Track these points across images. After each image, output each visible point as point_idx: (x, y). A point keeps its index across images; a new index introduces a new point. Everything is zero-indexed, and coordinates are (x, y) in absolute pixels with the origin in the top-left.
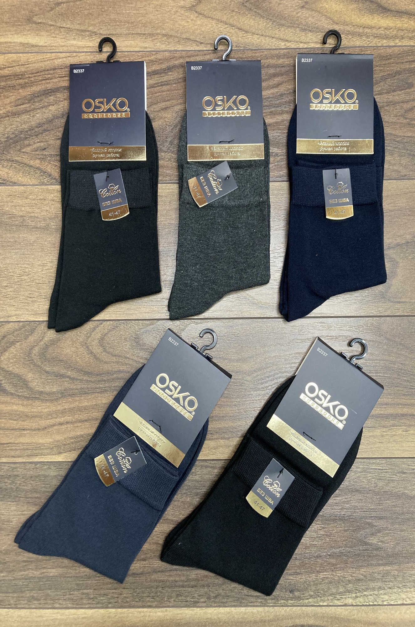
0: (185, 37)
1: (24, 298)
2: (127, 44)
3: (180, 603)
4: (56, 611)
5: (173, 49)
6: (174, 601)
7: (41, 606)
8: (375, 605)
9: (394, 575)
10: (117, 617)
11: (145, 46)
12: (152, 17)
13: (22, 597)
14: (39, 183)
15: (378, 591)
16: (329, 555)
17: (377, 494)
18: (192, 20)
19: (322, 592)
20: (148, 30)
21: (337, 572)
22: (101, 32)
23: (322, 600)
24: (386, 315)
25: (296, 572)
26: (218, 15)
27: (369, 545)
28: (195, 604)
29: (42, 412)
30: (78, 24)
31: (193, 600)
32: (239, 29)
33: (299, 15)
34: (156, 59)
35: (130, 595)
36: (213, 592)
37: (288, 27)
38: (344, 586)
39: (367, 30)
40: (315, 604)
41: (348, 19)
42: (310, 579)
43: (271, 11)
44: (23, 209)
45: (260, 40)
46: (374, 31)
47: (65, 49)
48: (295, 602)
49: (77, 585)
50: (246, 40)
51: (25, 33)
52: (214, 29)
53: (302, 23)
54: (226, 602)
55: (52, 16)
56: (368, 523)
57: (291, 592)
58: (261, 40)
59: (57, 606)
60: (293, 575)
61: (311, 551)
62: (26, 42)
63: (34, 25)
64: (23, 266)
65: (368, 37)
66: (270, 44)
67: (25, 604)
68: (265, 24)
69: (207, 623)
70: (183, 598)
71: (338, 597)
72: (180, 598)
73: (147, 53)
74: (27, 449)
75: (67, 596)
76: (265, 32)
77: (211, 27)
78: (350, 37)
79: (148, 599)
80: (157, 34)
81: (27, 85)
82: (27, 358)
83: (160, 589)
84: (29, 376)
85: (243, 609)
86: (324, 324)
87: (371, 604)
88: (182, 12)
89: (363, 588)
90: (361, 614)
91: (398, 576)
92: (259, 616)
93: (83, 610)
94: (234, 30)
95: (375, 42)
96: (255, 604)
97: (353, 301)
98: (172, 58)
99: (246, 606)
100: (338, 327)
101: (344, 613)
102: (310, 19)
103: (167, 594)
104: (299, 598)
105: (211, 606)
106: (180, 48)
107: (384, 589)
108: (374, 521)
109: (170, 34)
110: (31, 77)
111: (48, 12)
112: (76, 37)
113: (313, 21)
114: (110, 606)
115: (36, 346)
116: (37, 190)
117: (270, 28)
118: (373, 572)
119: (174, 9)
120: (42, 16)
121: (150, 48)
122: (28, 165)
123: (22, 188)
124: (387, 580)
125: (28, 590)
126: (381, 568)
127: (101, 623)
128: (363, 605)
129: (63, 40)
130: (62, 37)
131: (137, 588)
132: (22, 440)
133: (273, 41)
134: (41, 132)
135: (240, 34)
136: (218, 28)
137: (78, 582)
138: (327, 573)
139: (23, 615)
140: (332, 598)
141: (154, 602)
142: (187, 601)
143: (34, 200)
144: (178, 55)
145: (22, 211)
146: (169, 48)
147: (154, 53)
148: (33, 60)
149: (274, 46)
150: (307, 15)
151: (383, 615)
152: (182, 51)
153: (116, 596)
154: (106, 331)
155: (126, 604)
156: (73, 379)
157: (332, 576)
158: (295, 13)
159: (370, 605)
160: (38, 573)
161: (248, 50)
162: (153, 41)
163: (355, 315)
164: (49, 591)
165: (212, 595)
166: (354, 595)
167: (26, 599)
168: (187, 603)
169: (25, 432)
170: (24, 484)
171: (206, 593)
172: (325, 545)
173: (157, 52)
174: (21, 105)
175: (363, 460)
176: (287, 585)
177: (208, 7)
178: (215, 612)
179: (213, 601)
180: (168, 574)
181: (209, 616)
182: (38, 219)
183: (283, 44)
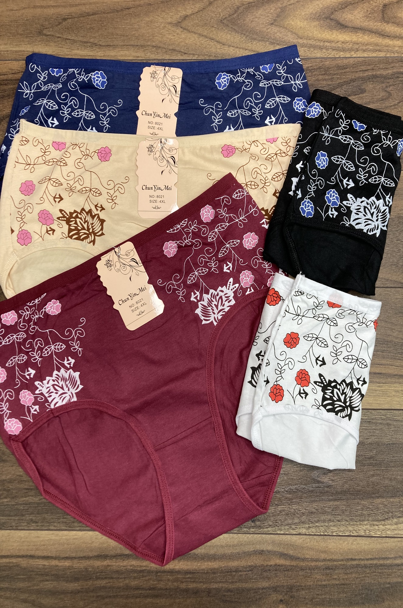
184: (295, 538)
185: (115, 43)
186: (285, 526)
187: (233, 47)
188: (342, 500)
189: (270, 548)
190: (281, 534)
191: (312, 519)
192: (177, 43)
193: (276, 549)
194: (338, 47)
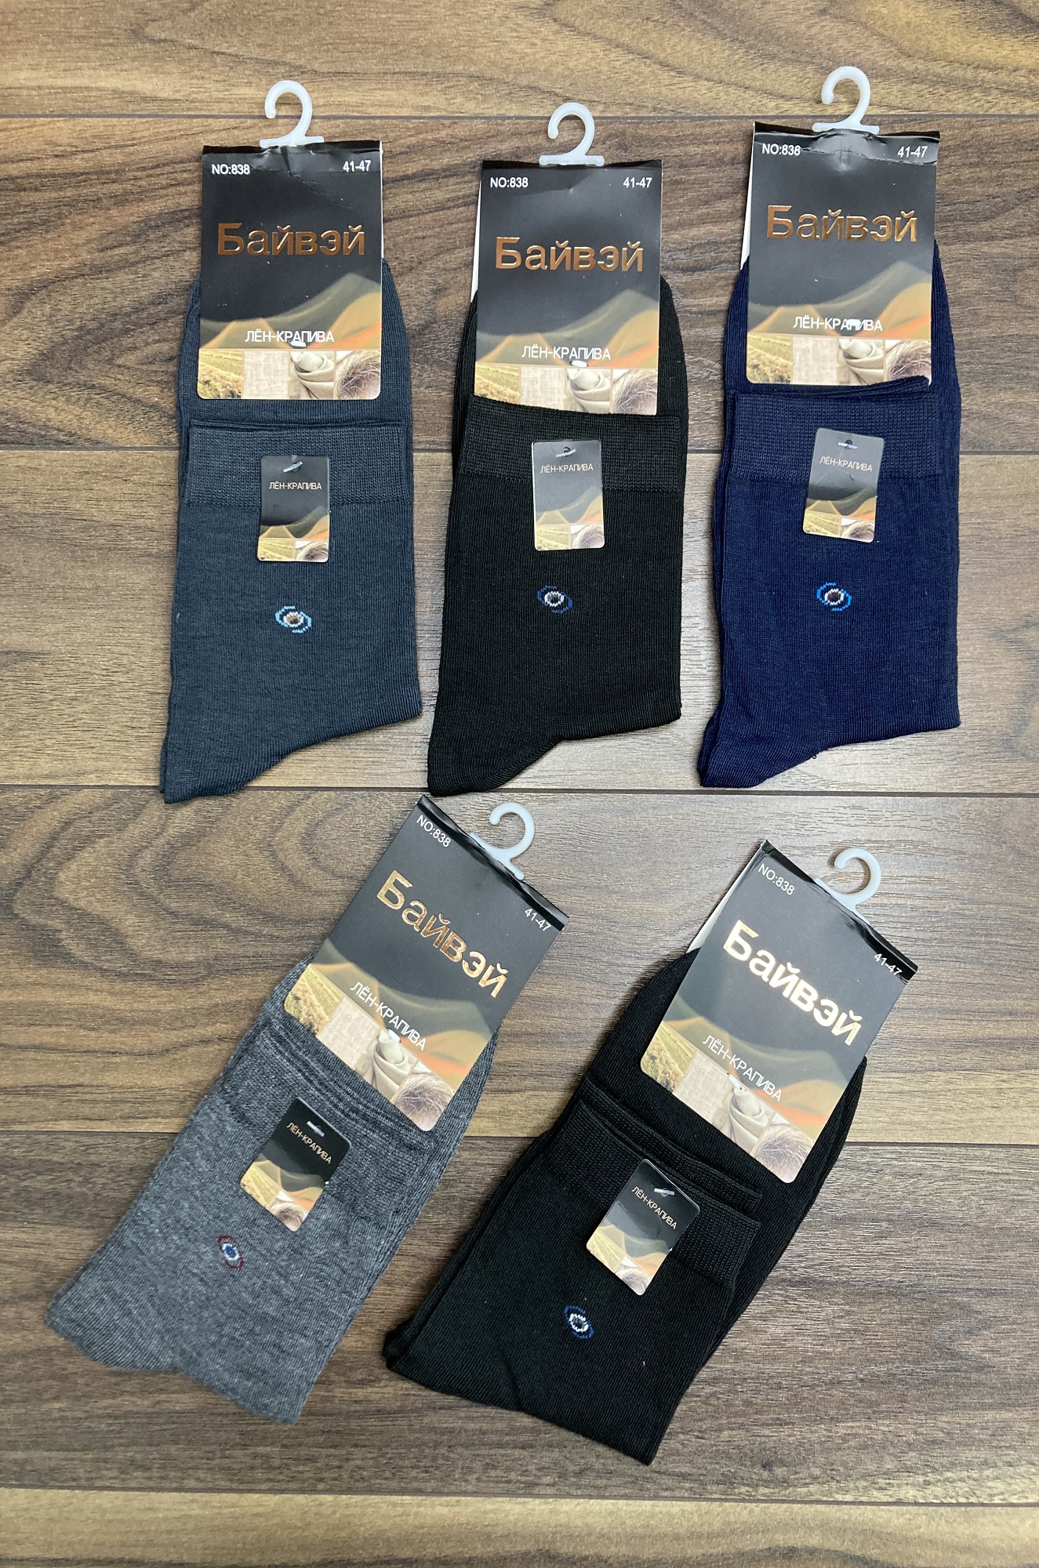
0: (525, 83)
1: (117, 728)
2: (379, 98)
3: (491, 1485)
4: (189, 1496)
5: (495, 113)
6: (478, 1479)
7: (151, 1484)
8: (972, 1504)
9: (1021, 1434)
10: (338, 1515)
11: (427, 104)
12: (444, 30)
13: (105, 1461)
14: (158, 443)
15: (981, 1470)
16: (862, 1380)
17: (984, 1233)
18: (544, 40)
19: (842, 1469)
20: (434, 65)
21: (880, 1422)
22: (316, 66)
23: (841, 1489)
24: (1015, 791)
25: (778, 1419)
26: (611, 29)
27: (961, 1358)
28: (529, 1489)
29: (159, 1011)
30: (259, 45)
31: (523, 1479)
32: (661, 63)
33: (814, 31)
34: (453, 136)
35: (371, 1462)
36: (572, 1461)
37: (787, 61)
38: (895, 1457)
39: (984, 74)
40: (825, 1499)
41: (936, 46)
42: (814, 1437)
43: (744, 20)
44: (117, 507)
45: (713, 94)
46: (1000, 76)
47: (226, 108)
48: (776, 1490)
49: (242, 1433)
50: (680, 92)
51: (126, 66)
52: (600, 64)
53: (821, 54)
54: (606, 1487)
55: (194, 23)
56: (959, 1304)
57: (764, 1467)
58: (717, 94)
59: (192, 1483)
60: (771, 1425)
61: (817, 1368)
62: (130, 88)
63: (147, 45)
64: (116, 649)
65: (986, 91)
66: (740, 104)
67: (111, 1478)
68: (727, 53)
69: (558, 1536)
70: (499, 1473)
71: (882, 1482)
72: (493, 1473)
73: (431, 122)
74: (123, 1101)
75: (216, 1462)
76: (727, 74)
77: (593, 59)
78: (942, 90)
79: (413, 1474)
80: (457, 74)
81: (131, 197)
82: (123, 876)
83: (443, 1450)
84: (129, 922)
85: (646, 1505)
86: (860, 812)
87: (962, 1500)
88: (520, 20)
89: (945, 1461)
90: (938, 1525)
91: (1029, 1434)
92: (685, 1524)
93: (256, 1496)
94: (649, 66)
95: (1003, 105)
96: (677, 1493)
97: (936, 756)
98: (493, 136)
99: (656, 1497)
100: (894, 818)
101: (896, 1522)
102: (841, 42)
103: (460, 1463)
104: (785, 1482)
105: (569, 1495)
106: (513, 110)
107: (996, 1466)
108: (973, 1301)
109: (488, 75)
110: (141, 179)
111: (185, 12)
112: (253, 79)
113: (849, 47)
114: (321, 1486)
115: (146, 847)
116: (150, 459)
117: (740, 64)
118: (968, 1425)
119: (500, 12)
120: (169, 23)
121: (438, 109)
122: (129, 398)
123: (115, 454)
124: (1002, 1444)
125: (121, 1445)
126: (990, 1415)
127: (299, 1528)
128: (942, 1504)
129: (220, 86)
130: (217, 78)
131: (387, 1446)
132: (109, 1078)
133: (746, 96)
134: (163, 316)
135: (665, 76)
136: (609, 62)
137: (243, 1428)
138: (856, 1424)
139: (107, 1505)
140: (865, 1484)
141: (428, 1481)
142: (509, 1482)
143: (144, 485)
144: (507, 127)
145: (114, 513)
146: (486, 111)
147: (447, 122)
148: (146, 133)
149: (750, 109)
150: (835, 32)
151: (993, 1528)
152: (517, 118)
153: (337, 1463)
154: (320, 815)
155: (360, 1485)
156: (236, 931)
157: (867, 1432)
158: (803, 26)
159: (959, 1504)
160: (146, 1403)
161: (683, 118)
162: (444, 91)
163: (939, 791)
164: (173, 1450)
165: (572, 1468)
166: (921, 1479)
167: (116, 1465)
168: (510, 1486)
169: (118, 1060)
170: (114, 1186)
171: (555, 1464)
172: (852, 1354)
173: (455, 120)
174: (115, 247)
175: (950, 1150)
176: (756, 1451)
177: (586, 8)
178: (578, 1508)
179: (573, 1484)
180: (463, 1415)
181: (563, 1519)
182: (155, 534)
183: (772, 104)
184: (883, 1513)
185: (360, 65)
186: (857, 1479)
187: (708, 80)
188: (1019, 1406)
189: (814, 1541)
190: (846, 1503)
191: (934, 1460)
192: (542, 68)
193: (834, 1544)
194: (1017, 85)
